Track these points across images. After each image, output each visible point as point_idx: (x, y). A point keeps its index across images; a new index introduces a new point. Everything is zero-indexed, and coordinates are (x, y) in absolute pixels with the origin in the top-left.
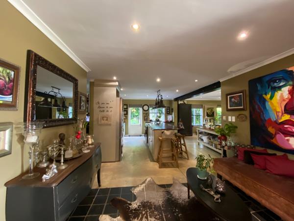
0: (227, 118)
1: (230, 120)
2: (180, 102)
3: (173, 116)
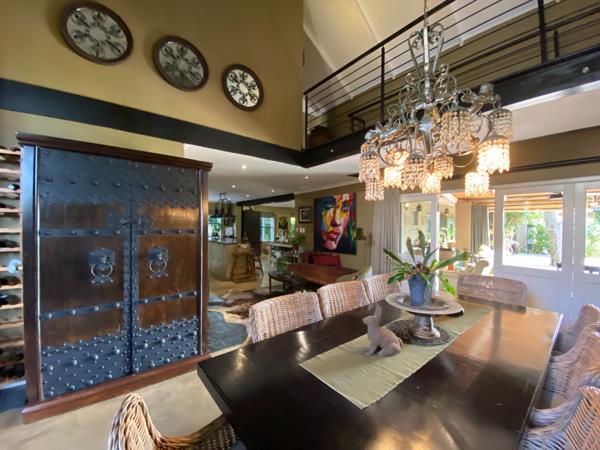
0: (299, 230)
3: (235, 227)
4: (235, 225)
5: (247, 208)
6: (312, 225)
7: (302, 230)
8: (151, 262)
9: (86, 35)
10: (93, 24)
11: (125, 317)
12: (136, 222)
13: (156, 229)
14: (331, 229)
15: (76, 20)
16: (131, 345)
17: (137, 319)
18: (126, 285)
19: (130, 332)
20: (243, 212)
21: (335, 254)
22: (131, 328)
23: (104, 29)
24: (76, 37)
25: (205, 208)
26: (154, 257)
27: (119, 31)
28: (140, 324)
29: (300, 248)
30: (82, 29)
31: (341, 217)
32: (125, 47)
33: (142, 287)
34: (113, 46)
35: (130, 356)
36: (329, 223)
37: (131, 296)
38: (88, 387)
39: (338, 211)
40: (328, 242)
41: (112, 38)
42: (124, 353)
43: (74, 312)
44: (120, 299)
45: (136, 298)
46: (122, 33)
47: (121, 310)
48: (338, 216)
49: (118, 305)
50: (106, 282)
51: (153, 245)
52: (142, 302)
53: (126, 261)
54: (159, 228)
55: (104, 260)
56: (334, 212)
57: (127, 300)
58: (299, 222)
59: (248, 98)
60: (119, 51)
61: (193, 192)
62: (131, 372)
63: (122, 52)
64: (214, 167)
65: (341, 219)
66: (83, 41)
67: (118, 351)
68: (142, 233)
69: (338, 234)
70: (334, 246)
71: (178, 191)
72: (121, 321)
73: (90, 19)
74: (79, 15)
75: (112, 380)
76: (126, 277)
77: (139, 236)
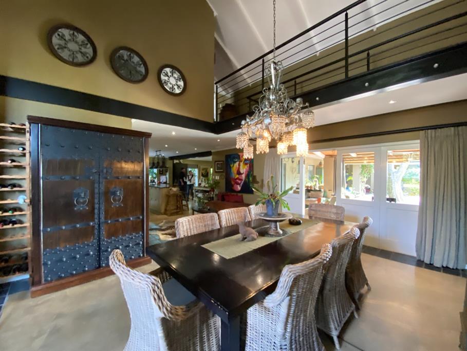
0: (215, 177)
1: (216, 178)
2: (176, 161)
3: (168, 176)
4: (168, 174)
5: (177, 161)
6: (224, 174)
7: (217, 178)
8: (112, 197)
9: (65, 48)
10: (70, 40)
11: (96, 232)
12: (102, 171)
13: (115, 175)
14: (237, 176)
15: (58, 37)
16: (100, 249)
17: (103, 232)
18: (96, 211)
19: (99, 240)
20: (174, 165)
21: (240, 194)
22: (99, 238)
23: (76, 42)
24: (58, 49)
25: (147, 162)
26: (114, 193)
27: (87, 44)
28: (105, 236)
29: (215, 190)
30: (62, 43)
31: (243, 168)
32: (92, 55)
33: (106, 212)
34: (83, 54)
35: (99, 256)
36: (236, 172)
37: (99, 218)
38: (72, 275)
39: (242, 164)
40: (235, 185)
41: (82, 48)
42: (95, 254)
43: (64, 228)
44: (93, 220)
45: (103, 219)
46: (89, 45)
47: (93, 227)
48: (241, 167)
49: (92, 224)
50: (83, 209)
51: (113, 186)
52: (106, 222)
53: (97, 196)
54: (117, 175)
55: (83, 195)
56: (239, 165)
57: (96, 221)
58: (215, 172)
59: (176, 87)
60: (87, 57)
61: (139, 152)
62: (100, 266)
63: (90, 58)
64: (152, 135)
65: (244, 169)
66: (63, 51)
67: (92, 253)
68: (106, 178)
69: (241, 180)
70: (239, 188)
71: (129, 151)
72: (94, 234)
73: (67, 37)
74: (60, 34)
75: (88, 271)
76: (97, 206)
77: (104, 180)
